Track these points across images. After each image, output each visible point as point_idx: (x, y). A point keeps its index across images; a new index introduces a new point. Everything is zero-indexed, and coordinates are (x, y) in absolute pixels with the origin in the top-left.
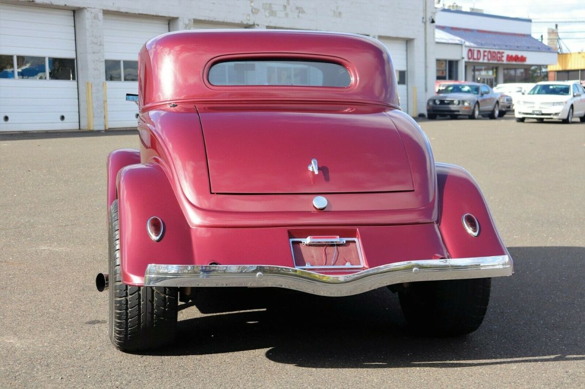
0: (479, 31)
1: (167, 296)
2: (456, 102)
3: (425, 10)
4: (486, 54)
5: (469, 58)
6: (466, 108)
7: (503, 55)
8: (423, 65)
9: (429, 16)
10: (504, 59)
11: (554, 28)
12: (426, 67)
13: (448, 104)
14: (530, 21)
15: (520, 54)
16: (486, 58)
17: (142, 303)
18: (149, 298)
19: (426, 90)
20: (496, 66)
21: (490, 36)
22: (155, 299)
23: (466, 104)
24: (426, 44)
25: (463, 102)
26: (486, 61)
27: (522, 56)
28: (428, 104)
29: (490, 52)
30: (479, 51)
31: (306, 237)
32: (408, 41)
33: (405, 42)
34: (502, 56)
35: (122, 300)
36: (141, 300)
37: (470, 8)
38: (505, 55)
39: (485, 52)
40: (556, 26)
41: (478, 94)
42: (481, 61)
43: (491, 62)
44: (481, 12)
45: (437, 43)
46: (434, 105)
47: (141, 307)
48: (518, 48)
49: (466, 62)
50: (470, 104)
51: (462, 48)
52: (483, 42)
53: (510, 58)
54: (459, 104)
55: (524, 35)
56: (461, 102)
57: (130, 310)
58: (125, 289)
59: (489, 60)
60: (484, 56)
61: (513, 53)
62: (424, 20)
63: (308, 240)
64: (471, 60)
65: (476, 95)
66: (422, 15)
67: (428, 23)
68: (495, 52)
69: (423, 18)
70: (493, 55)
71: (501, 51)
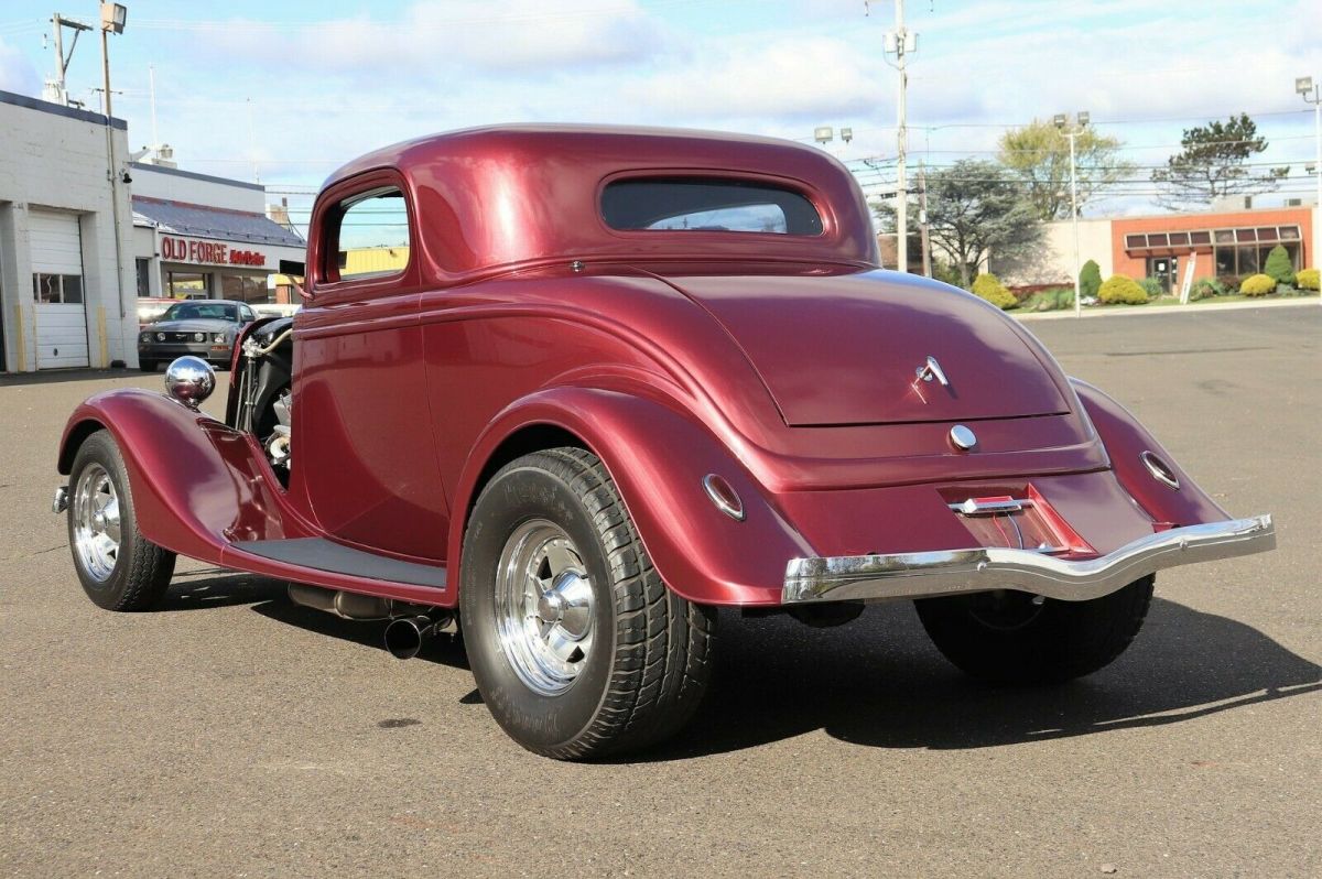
0: (175, 203)
1: (708, 636)
2: (199, 337)
3: (112, 156)
4: (195, 248)
5: (165, 256)
6: (219, 347)
7: (225, 250)
8: (114, 265)
9: (119, 167)
10: (227, 258)
11: (281, 205)
12: (119, 269)
13: (184, 340)
14: (261, 188)
15: (253, 249)
16: (195, 256)
17: (670, 652)
18: (682, 642)
19: (122, 315)
20: (209, 271)
21: (197, 214)
22: (692, 642)
23: (219, 340)
24: (116, 223)
25: (213, 335)
26: (195, 262)
27: (257, 254)
28: (141, 340)
29: (201, 244)
30: (182, 243)
31: (963, 501)
32: (83, 217)
33: (75, 219)
34: (224, 254)
35: (635, 650)
36: (669, 647)
37: (153, 160)
38: (227, 251)
39: (192, 243)
40: (284, 201)
41: (235, 320)
42: (186, 261)
43: (203, 263)
44: (173, 167)
45: (135, 226)
46: (155, 344)
47: (668, 660)
48: (247, 239)
49: (162, 263)
50: (225, 340)
51: (154, 233)
52: (188, 226)
53: (236, 256)
54: (204, 340)
55: (254, 215)
56: (208, 337)
57: (647, 668)
58: (643, 625)
59: (200, 260)
60: (192, 252)
61: (242, 248)
62: (111, 177)
63: (970, 506)
64: (169, 260)
65: (232, 324)
66: (105, 165)
67: (119, 182)
68: (210, 245)
69: (109, 172)
70: (208, 251)
71: (220, 243)
